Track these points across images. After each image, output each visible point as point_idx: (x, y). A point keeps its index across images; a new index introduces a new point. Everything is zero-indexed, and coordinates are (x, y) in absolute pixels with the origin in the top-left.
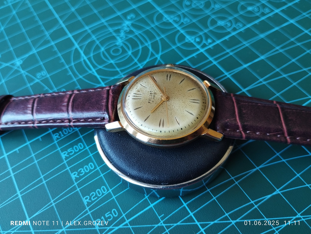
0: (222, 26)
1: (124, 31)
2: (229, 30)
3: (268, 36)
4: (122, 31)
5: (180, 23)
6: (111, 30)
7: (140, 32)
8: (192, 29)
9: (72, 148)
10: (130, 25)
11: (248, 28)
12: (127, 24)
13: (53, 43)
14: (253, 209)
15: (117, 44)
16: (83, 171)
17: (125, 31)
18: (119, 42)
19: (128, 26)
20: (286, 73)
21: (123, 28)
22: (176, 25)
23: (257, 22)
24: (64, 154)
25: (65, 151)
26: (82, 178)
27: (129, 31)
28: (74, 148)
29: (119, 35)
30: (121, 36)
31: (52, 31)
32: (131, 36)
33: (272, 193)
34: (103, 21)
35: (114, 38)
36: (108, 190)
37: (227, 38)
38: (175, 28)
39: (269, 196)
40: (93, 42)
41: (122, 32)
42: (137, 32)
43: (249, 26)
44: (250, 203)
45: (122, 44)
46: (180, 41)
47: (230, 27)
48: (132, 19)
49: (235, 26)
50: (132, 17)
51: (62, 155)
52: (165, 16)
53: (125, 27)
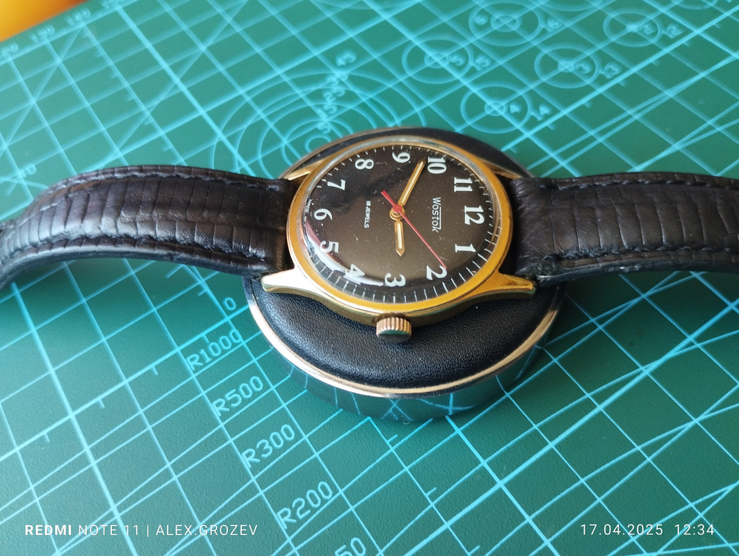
0: (571, 73)
1: (332, 95)
2: (588, 82)
3: (682, 94)
5: (467, 69)
6: (300, 93)
7: (372, 95)
8: (497, 82)
9: (234, 390)
10: (347, 77)
11: (634, 75)
12: (338, 76)
13: (161, 133)
15: (320, 126)
16: (268, 445)
17: (334, 95)
18: (322, 121)
19: (341, 83)
21: (330, 88)
22: (457, 76)
23: (652, 60)
24: (218, 405)
25: (218, 398)
26: (269, 464)
27: (343, 93)
28: (241, 389)
29: (322, 103)
30: (326, 108)
31: (156, 103)
32: (350, 107)
33: (736, 481)
34: (279, 71)
35: (310, 113)
36: (335, 491)
37: (584, 101)
38: (457, 82)
40: (260, 125)
41: (329, 97)
42: (365, 97)
43: (635, 70)
44: (686, 508)
45: (330, 127)
46: (471, 114)
47: (590, 75)
48: (348, 65)
49: (601, 72)
50: (348, 60)
51: (213, 409)
52: (430, 53)
53: (333, 85)
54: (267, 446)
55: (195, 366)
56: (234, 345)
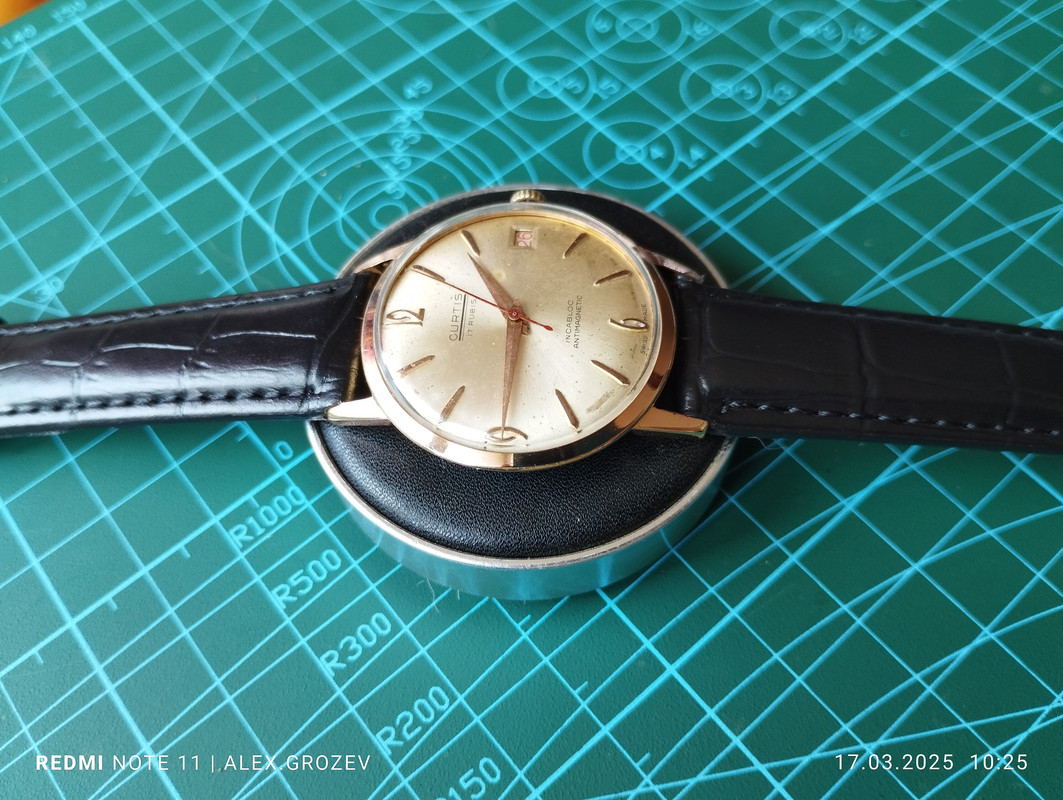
0: (729, 99)
1: (402, 142)
2: (753, 111)
3: (880, 124)
4: (396, 143)
5: (588, 98)
6: (356, 140)
7: (459, 141)
8: (631, 115)
9: (302, 571)
10: (421, 116)
11: (814, 99)
12: (409, 112)
13: (160, 207)
14: (921, 698)
15: (389, 188)
16: (355, 643)
17: (406, 142)
19: (414, 124)
20: (955, 245)
21: (399, 131)
23: (837, 76)
24: (280, 593)
25: (279, 584)
26: (359, 669)
27: (417, 139)
28: (310, 569)
29: (390, 154)
30: (396, 161)
31: (147, 162)
32: (430, 158)
33: (970, 642)
34: (324, 110)
35: (372, 169)
36: (453, 699)
37: (749, 138)
38: (576, 116)
39: (964, 652)
40: (303, 189)
41: (398, 146)
42: (450, 143)
43: (814, 91)
44: (910, 681)
45: (404, 190)
46: (599, 162)
47: (755, 100)
48: (421, 97)
49: (770, 97)
50: (421, 90)
51: (273, 600)
52: (535, 76)
53: (403, 127)
54: (354, 645)
55: (243, 542)
56: (295, 508)
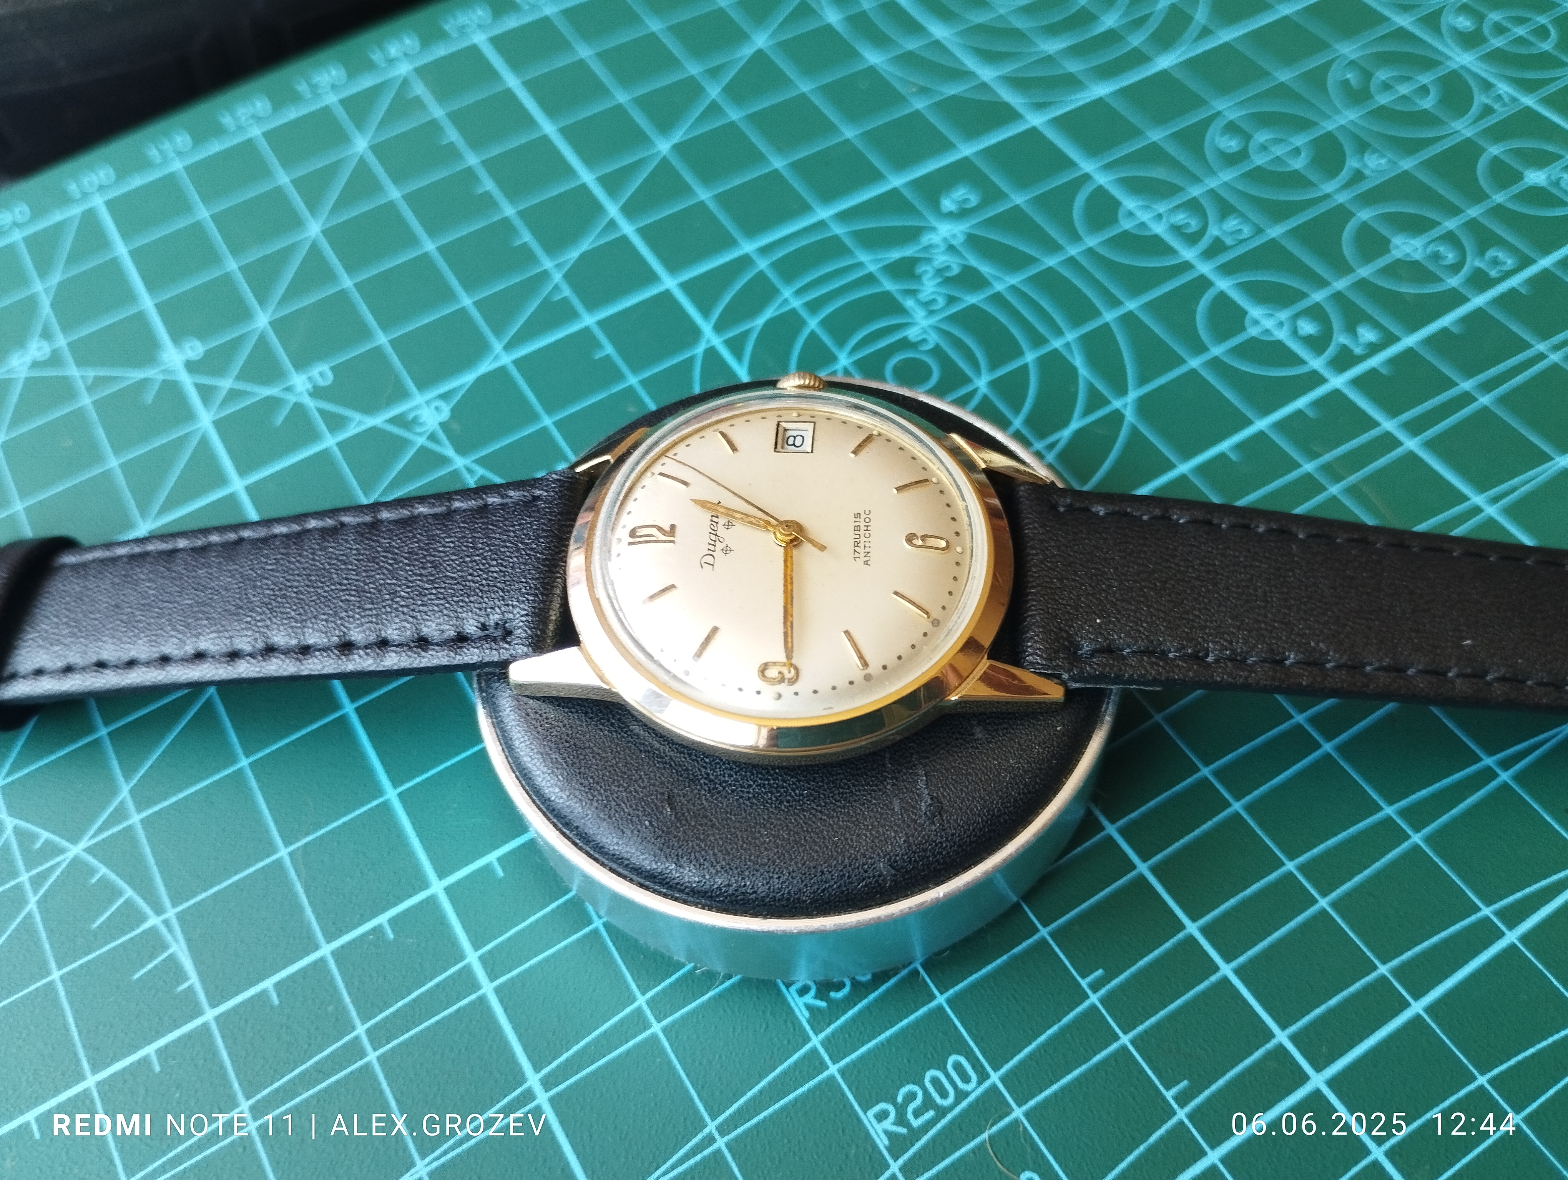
0: (1416, 263)
1: (934, 270)
2: (1454, 281)
5: (1205, 242)
6: (869, 261)
7: (1015, 279)
8: (1271, 271)
10: (962, 238)
11: (1546, 272)
12: (944, 233)
13: (588, 319)
15: (912, 334)
17: (939, 272)
18: (916, 324)
19: (951, 249)
21: (930, 256)
22: (1188, 254)
26: (845, 1012)
27: (956, 270)
29: (915, 286)
30: (923, 296)
31: (571, 255)
32: (972, 299)
34: (823, 213)
35: (889, 304)
36: (983, 1076)
37: (1448, 320)
38: (1187, 266)
40: (790, 320)
41: (929, 275)
42: (1000, 280)
43: (1546, 262)
45: (934, 338)
46: (1219, 333)
47: (1456, 268)
48: (964, 212)
49: (1478, 264)
50: (964, 201)
52: (1130, 203)
53: (935, 251)
